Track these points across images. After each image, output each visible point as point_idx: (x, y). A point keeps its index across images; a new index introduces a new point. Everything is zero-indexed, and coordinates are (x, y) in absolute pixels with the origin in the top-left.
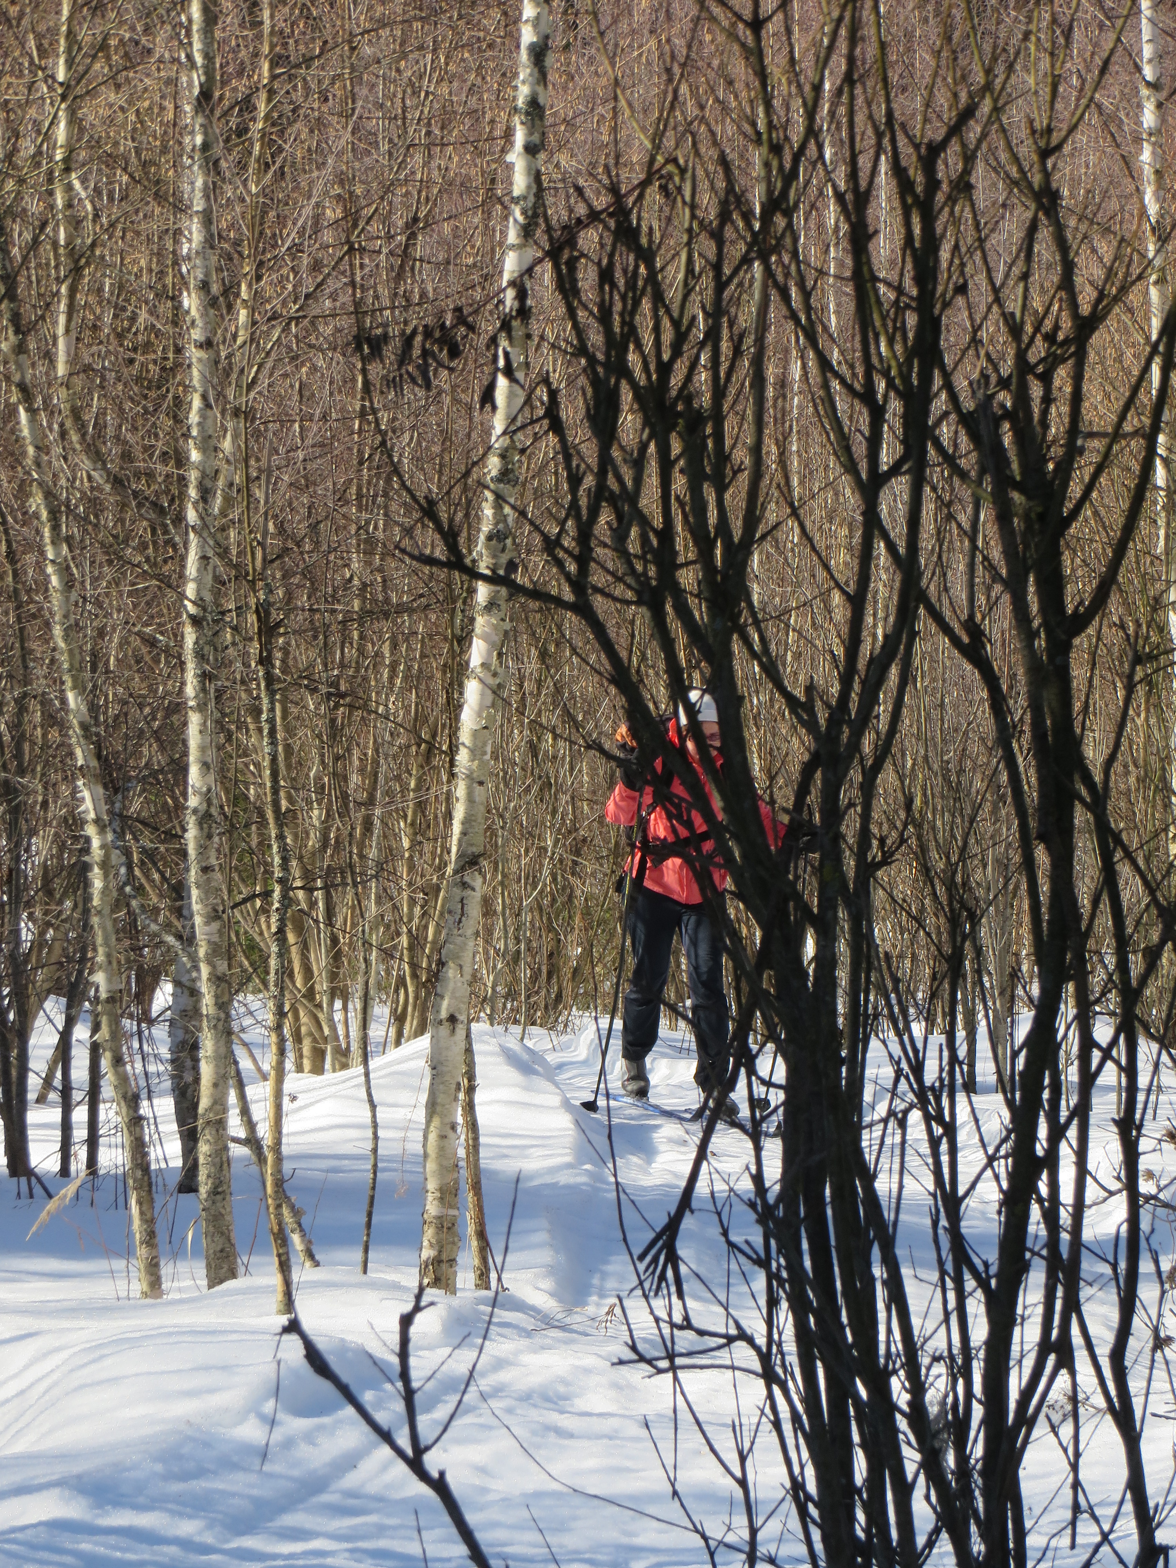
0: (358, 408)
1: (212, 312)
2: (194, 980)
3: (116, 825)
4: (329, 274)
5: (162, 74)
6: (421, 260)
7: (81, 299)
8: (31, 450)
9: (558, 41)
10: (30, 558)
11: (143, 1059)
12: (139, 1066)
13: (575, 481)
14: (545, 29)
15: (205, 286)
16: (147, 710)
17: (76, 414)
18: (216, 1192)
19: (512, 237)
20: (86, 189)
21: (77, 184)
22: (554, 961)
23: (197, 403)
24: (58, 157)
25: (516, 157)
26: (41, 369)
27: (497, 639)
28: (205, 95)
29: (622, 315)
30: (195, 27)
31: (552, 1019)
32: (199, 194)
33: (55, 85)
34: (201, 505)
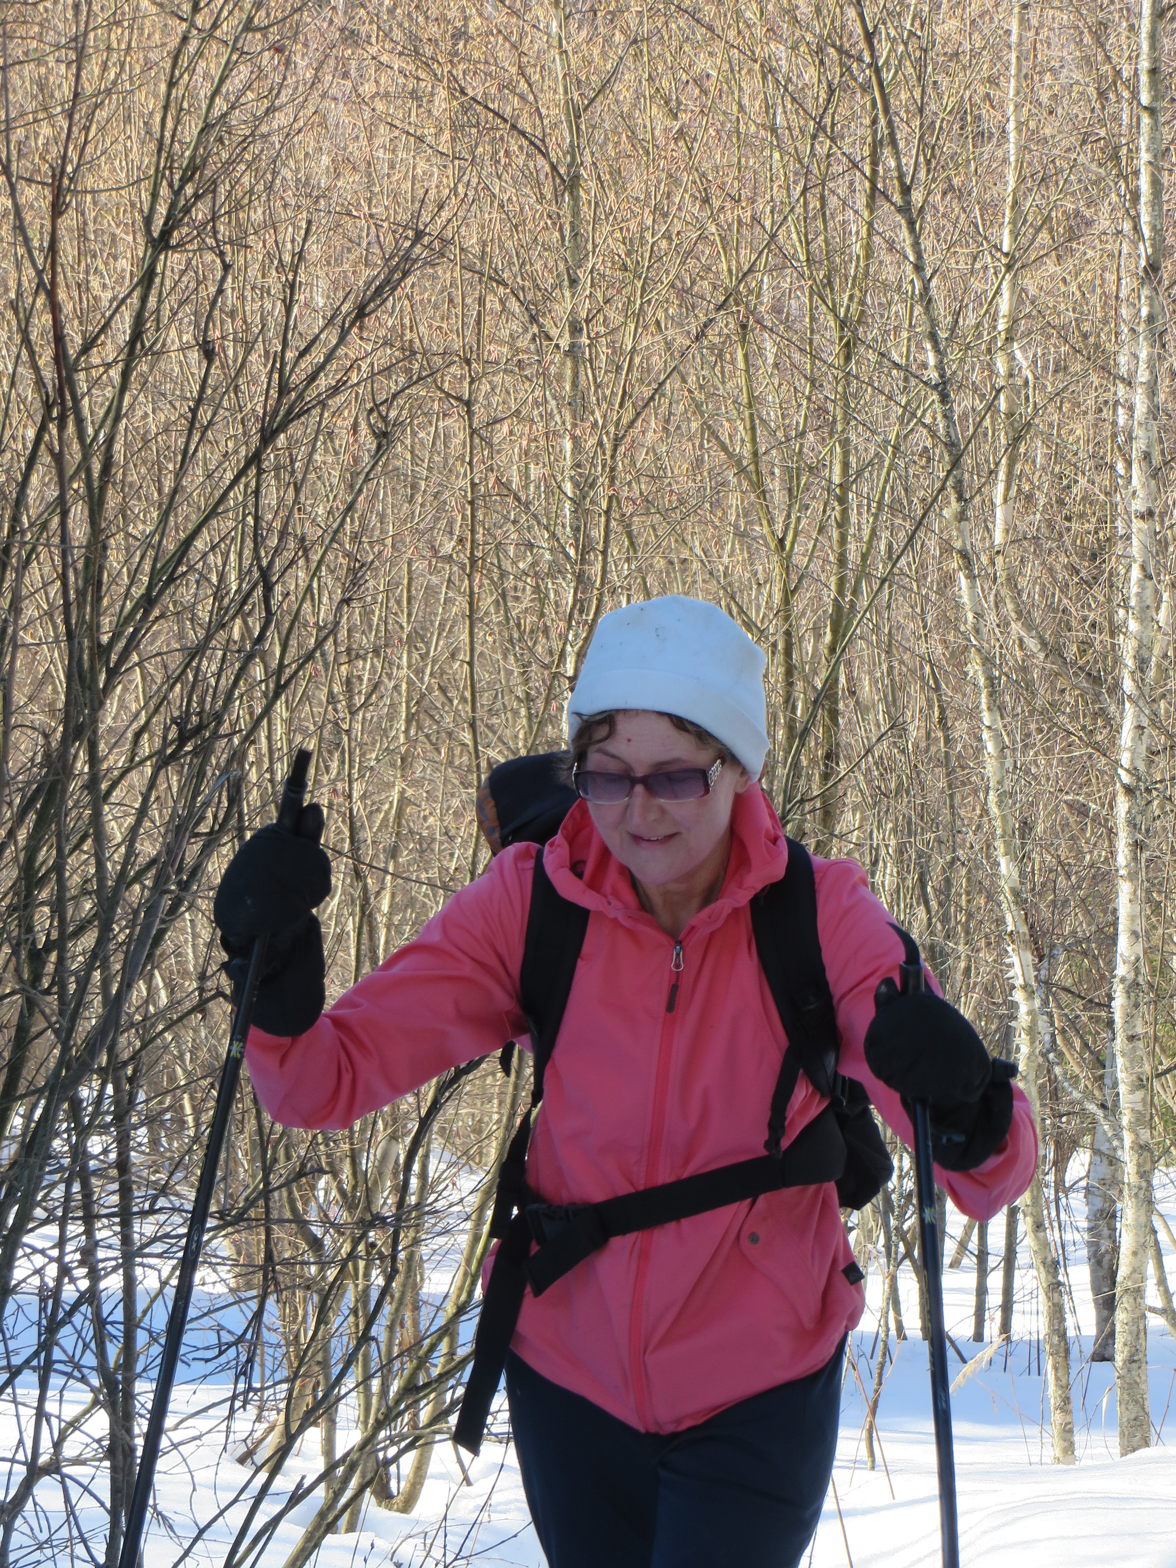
1: (1153, 483)
2: (1115, 1149)
3: (1042, 992)
5: (1104, 246)
7: (1018, 468)
8: (970, 616)
10: (964, 725)
11: (1061, 1227)
12: (1056, 1234)
15: (1147, 457)
16: (1074, 879)
17: (1012, 581)
18: (1131, 1360)
20: (1026, 358)
21: (1018, 354)
23: (1136, 573)
24: (1001, 327)
28: (1153, 266)
30: (1143, 199)
32: (1142, 366)
33: (998, 255)
34: (1138, 674)
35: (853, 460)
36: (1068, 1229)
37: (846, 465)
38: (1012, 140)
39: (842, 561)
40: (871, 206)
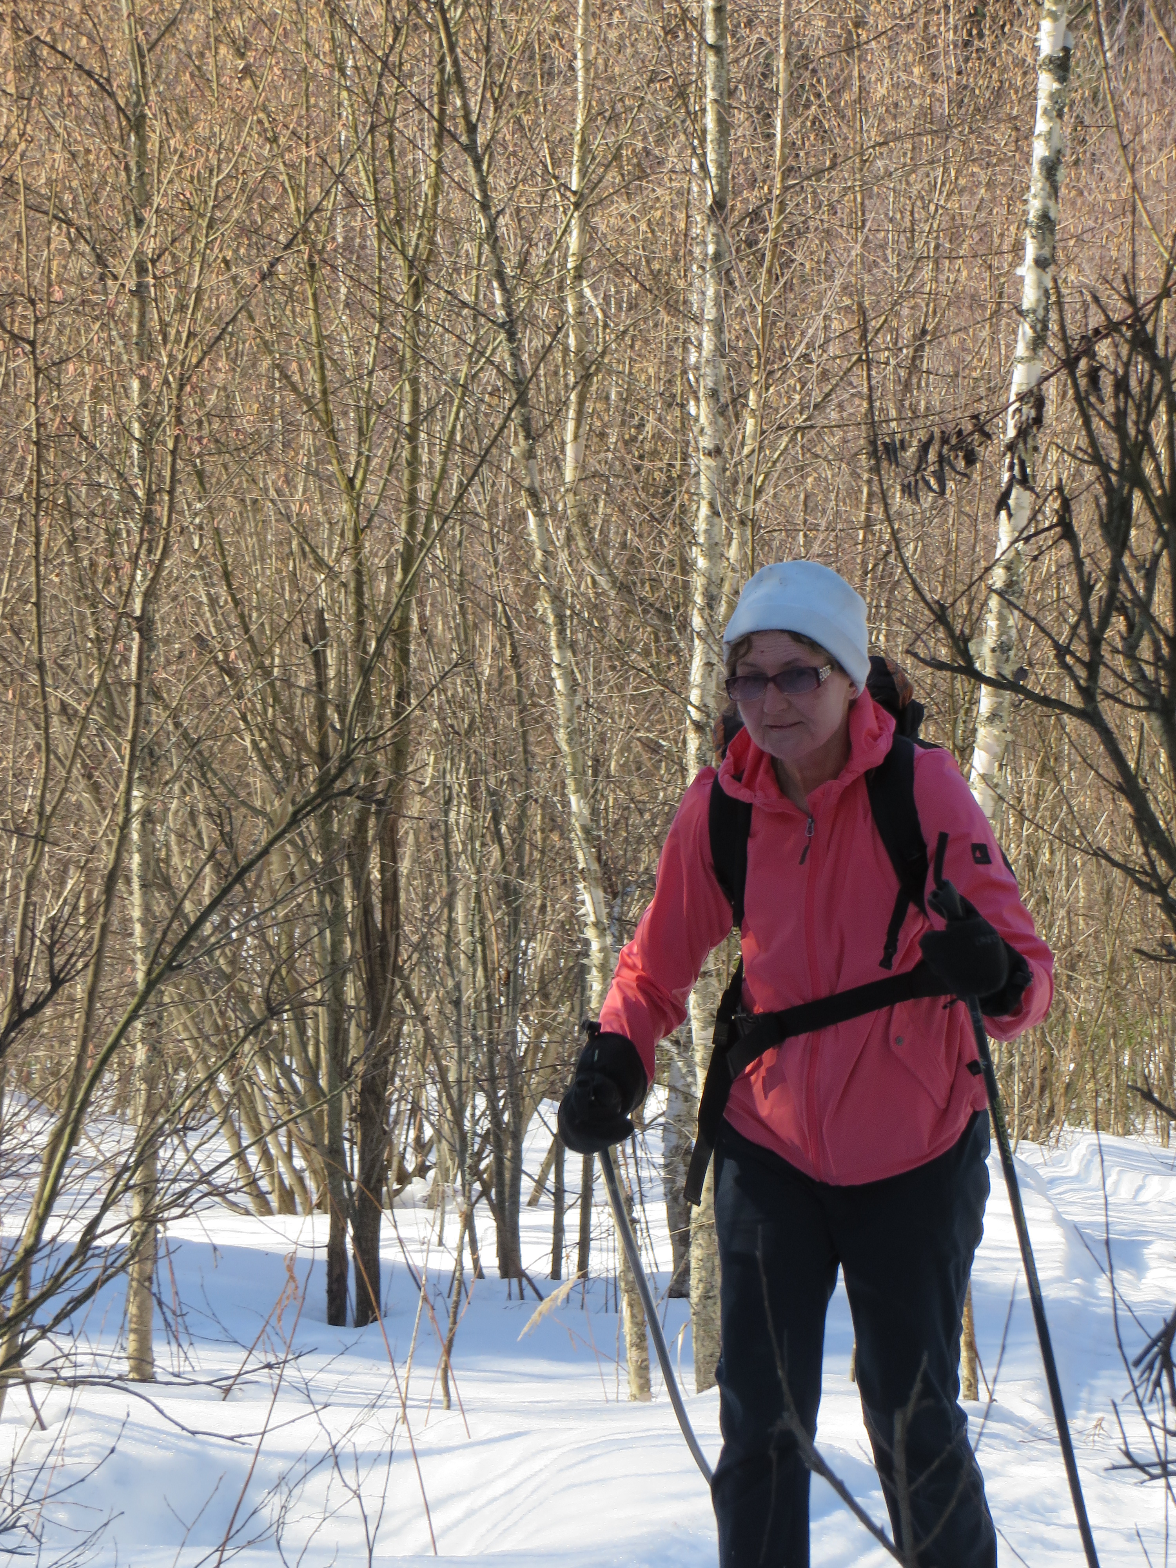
0: (862, 519)
1: (721, 420)
2: (689, 1086)
3: (615, 929)
4: (837, 385)
5: (674, 184)
6: (928, 372)
7: (589, 406)
8: (539, 554)
9: (1068, 158)
10: (535, 662)
11: (637, 1164)
12: (632, 1171)
13: (1086, 589)
14: (1056, 143)
15: (714, 394)
16: (647, 816)
17: (583, 519)
18: (706, 1297)
19: (1021, 350)
20: (596, 296)
21: (588, 292)
22: (1046, 1075)
23: (704, 510)
24: (570, 265)
25: (1027, 271)
26: (548, 475)
27: (998, 750)
28: (719, 204)
29: (1136, 423)
30: (709, 138)
31: (1043, 1134)
32: (709, 303)
33: (568, 194)
34: (707, 611)
35: (423, 398)
36: (644, 1165)
37: (415, 404)
38: (580, 79)
39: (413, 500)
40: (439, 146)
